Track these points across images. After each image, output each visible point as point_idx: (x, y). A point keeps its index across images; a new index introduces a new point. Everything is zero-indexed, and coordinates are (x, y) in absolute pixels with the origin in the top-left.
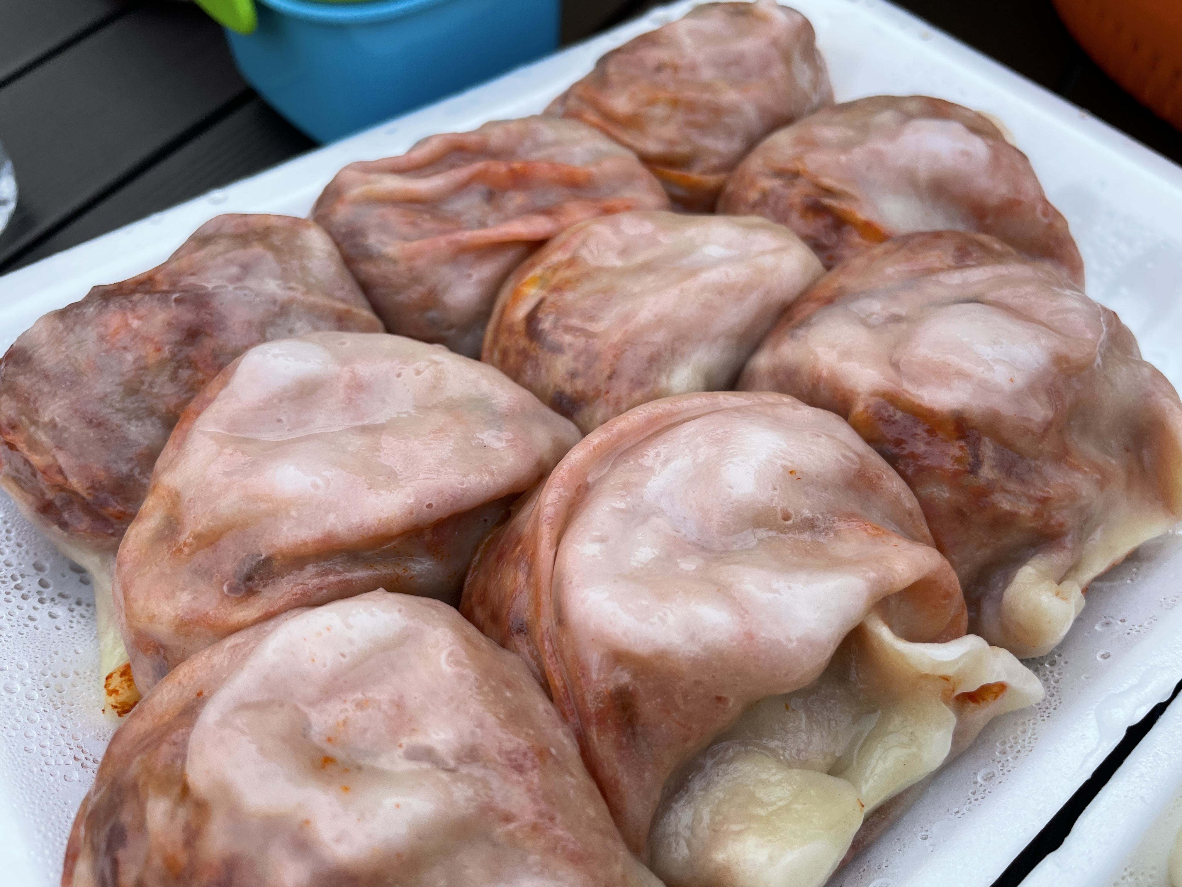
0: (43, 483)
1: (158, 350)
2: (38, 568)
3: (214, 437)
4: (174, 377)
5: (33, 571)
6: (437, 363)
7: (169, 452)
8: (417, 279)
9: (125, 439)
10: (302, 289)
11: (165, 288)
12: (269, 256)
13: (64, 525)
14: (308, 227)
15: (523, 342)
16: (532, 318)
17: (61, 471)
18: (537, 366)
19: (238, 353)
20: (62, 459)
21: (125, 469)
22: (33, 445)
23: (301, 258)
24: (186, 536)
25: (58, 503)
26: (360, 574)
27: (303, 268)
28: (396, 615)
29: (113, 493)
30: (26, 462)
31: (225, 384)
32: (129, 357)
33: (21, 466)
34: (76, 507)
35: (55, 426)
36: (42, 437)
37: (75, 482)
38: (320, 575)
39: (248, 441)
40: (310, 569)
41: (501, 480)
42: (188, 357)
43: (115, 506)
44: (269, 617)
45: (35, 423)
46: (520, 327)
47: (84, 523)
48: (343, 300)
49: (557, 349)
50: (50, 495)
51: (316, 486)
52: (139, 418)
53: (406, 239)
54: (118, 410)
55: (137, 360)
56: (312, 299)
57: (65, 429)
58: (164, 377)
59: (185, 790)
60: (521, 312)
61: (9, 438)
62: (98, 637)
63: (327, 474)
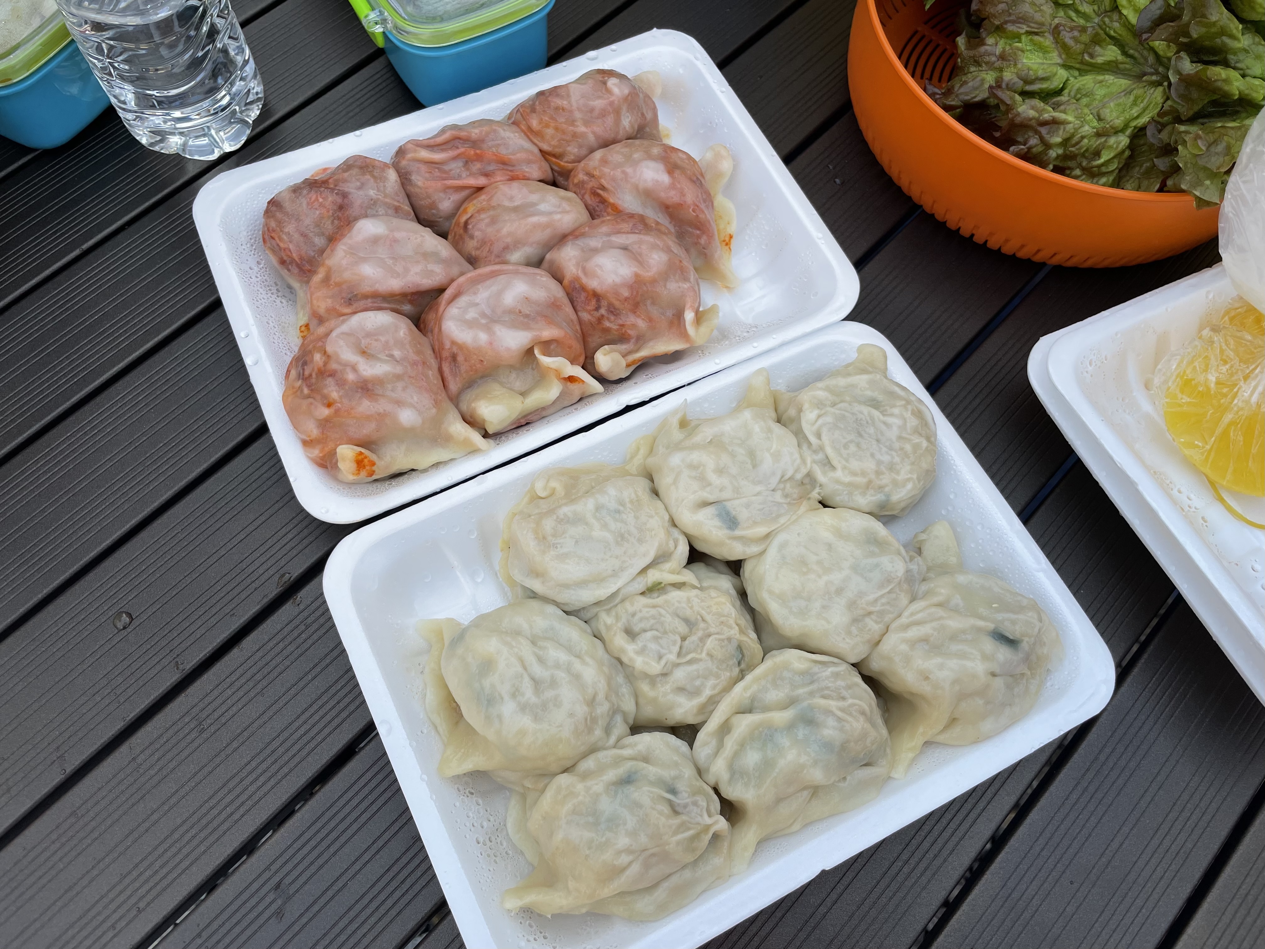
0: (283, 255)
1: (328, 212)
2: (276, 284)
3: (344, 250)
4: (333, 223)
5: (274, 285)
6: (423, 237)
7: (328, 251)
8: (429, 197)
9: (314, 243)
10: (383, 195)
11: (332, 186)
12: (372, 180)
13: (289, 270)
14: (389, 168)
15: (462, 231)
16: (466, 223)
17: (290, 251)
18: (463, 243)
19: (356, 219)
20: (291, 246)
21: (312, 254)
22: (281, 239)
23: (384, 182)
24: (332, 282)
25: (288, 262)
26: (386, 305)
27: (384, 186)
28: (390, 318)
29: (307, 262)
30: (278, 245)
31: (349, 231)
32: (318, 212)
33: (275, 246)
34: (294, 264)
35: (289, 234)
36: (285, 237)
37: (295, 256)
38: (372, 303)
39: (355, 254)
40: (370, 300)
41: (435, 283)
42: (338, 216)
43: (307, 267)
44: (355, 313)
45: (281, 231)
46: (462, 225)
47: (295, 270)
48: (398, 201)
49: (472, 237)
50: (285, 258)
51: (374, 274)
52: (318, 236)
53: (427, 179)
54: (312, 232)
55: (320, 214)
56: (386, 200)
57: (293, 236)
58: (329, 222)
59: (325, 352)
60: (464, 219)
61: (272, 235)
62: (297, 314)
63: (378, 270)
